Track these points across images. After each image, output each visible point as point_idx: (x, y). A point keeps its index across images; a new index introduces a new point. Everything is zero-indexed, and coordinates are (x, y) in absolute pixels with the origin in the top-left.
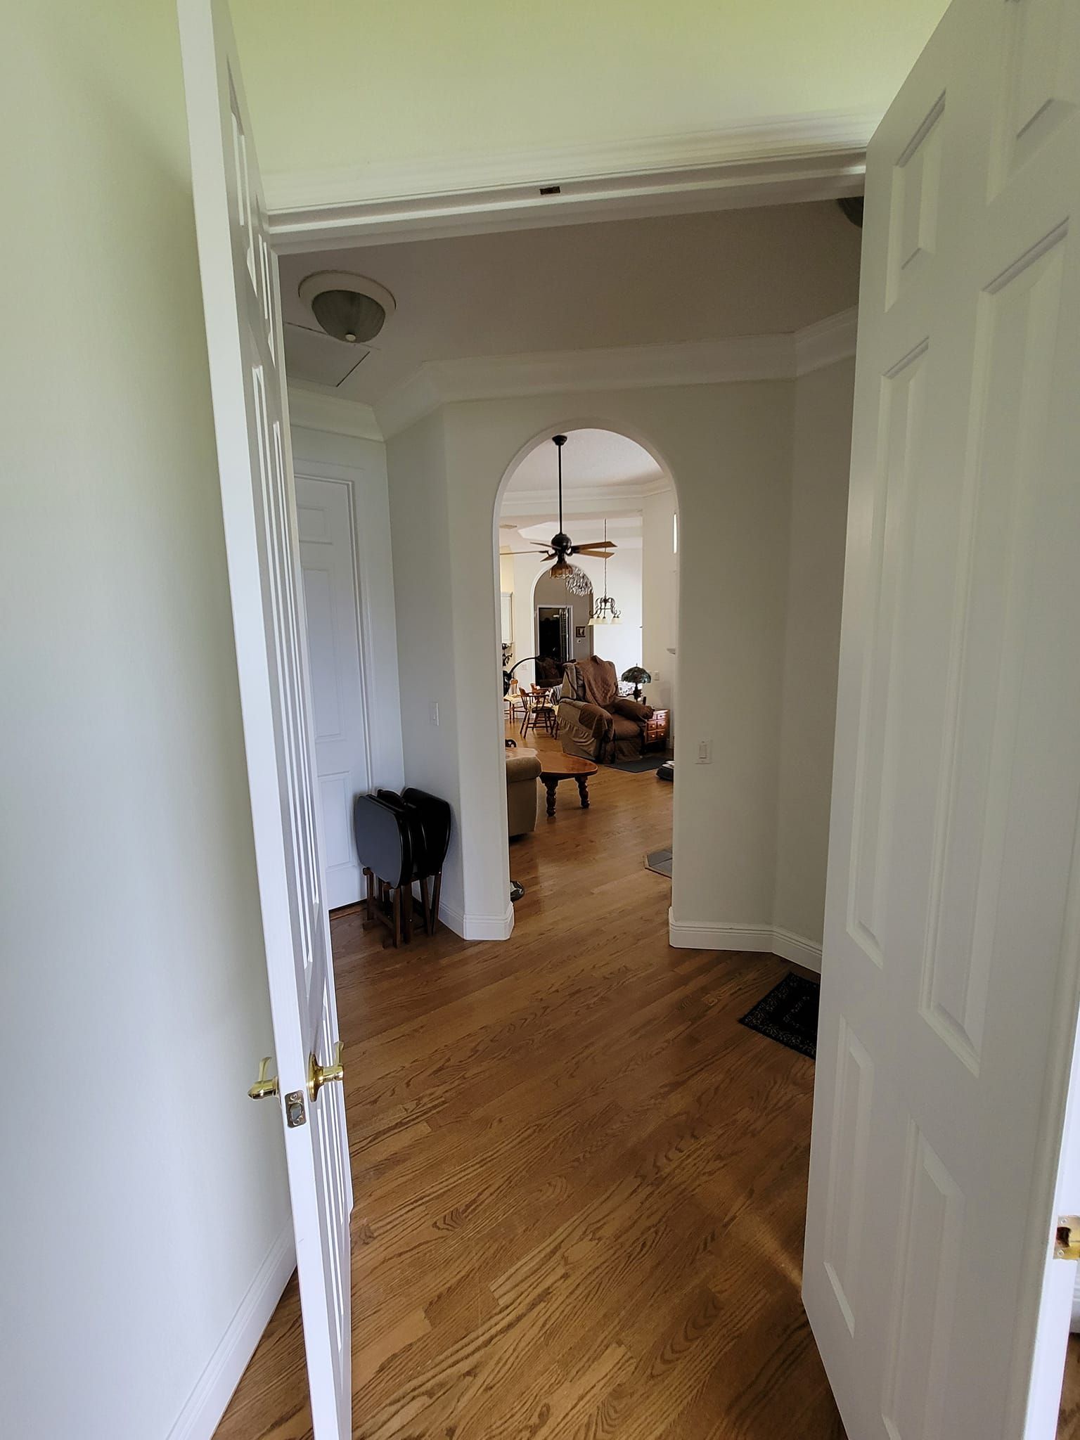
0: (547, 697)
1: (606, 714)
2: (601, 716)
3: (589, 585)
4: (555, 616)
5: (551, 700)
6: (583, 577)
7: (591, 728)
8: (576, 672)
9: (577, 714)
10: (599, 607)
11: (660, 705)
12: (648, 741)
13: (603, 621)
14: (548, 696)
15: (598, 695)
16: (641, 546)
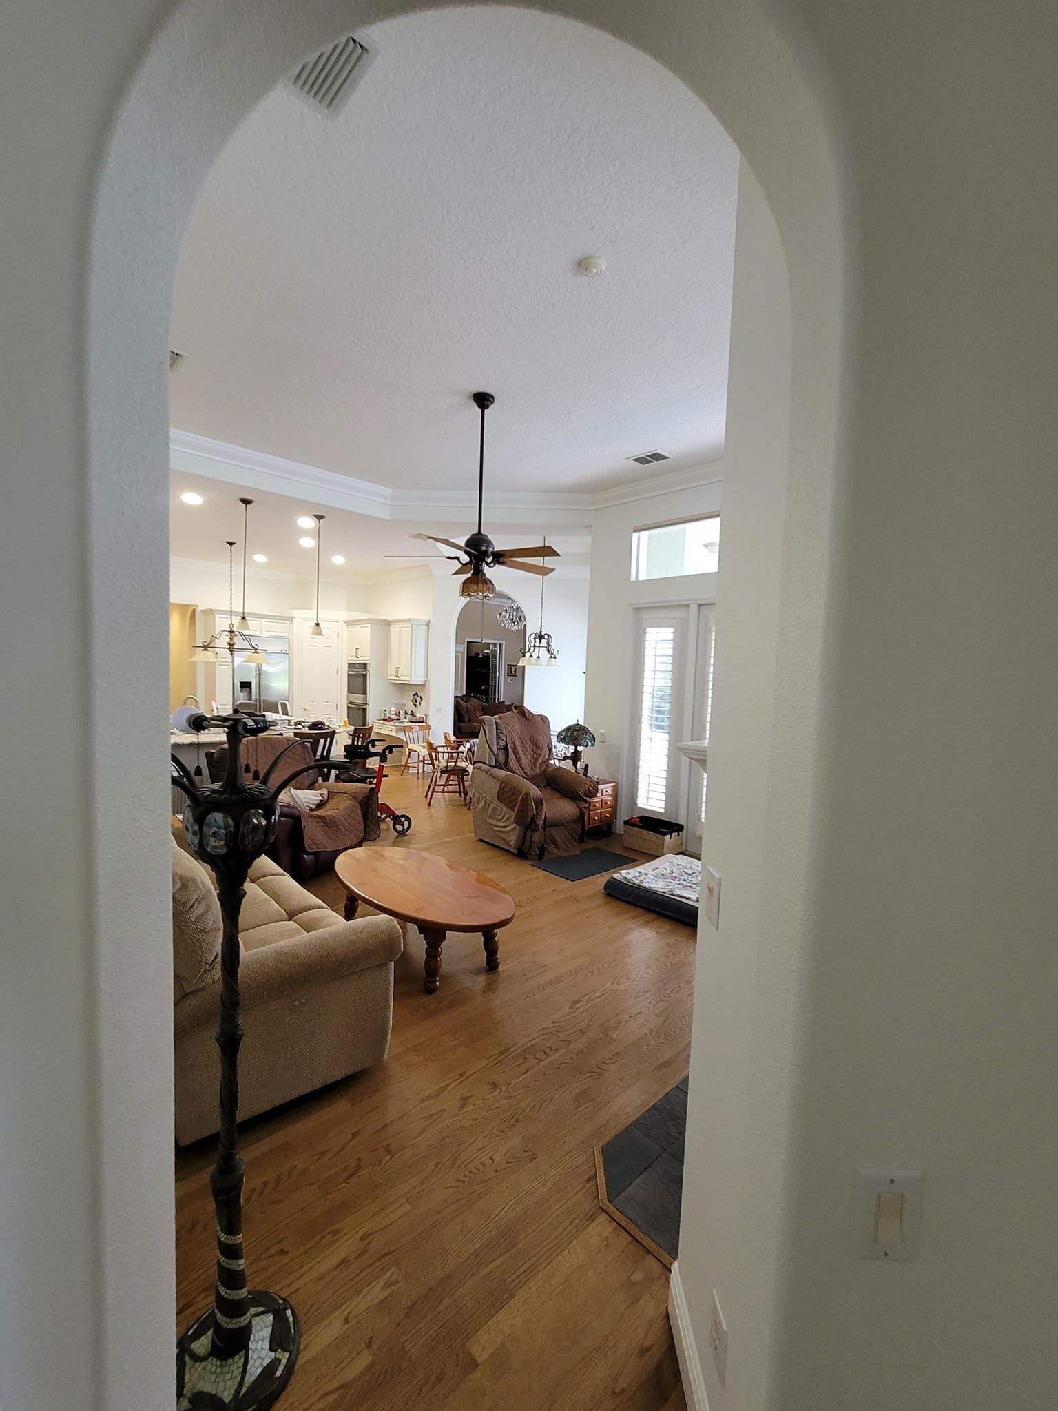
0: (460, 754)
1: (535, 791)
2: (527, 794)
3: (523, 619)
4: (485, 651)
5: (466, 758)
6: (517, 610)
7: (513, 809)
8: (497, 729)
9: (496, 786)
10: (532, 645)
11: (606, 776)
12: (589, 825)
13: (536, 661)
14: (463, 753)
15: (525, 761)
16: (588, 576)
